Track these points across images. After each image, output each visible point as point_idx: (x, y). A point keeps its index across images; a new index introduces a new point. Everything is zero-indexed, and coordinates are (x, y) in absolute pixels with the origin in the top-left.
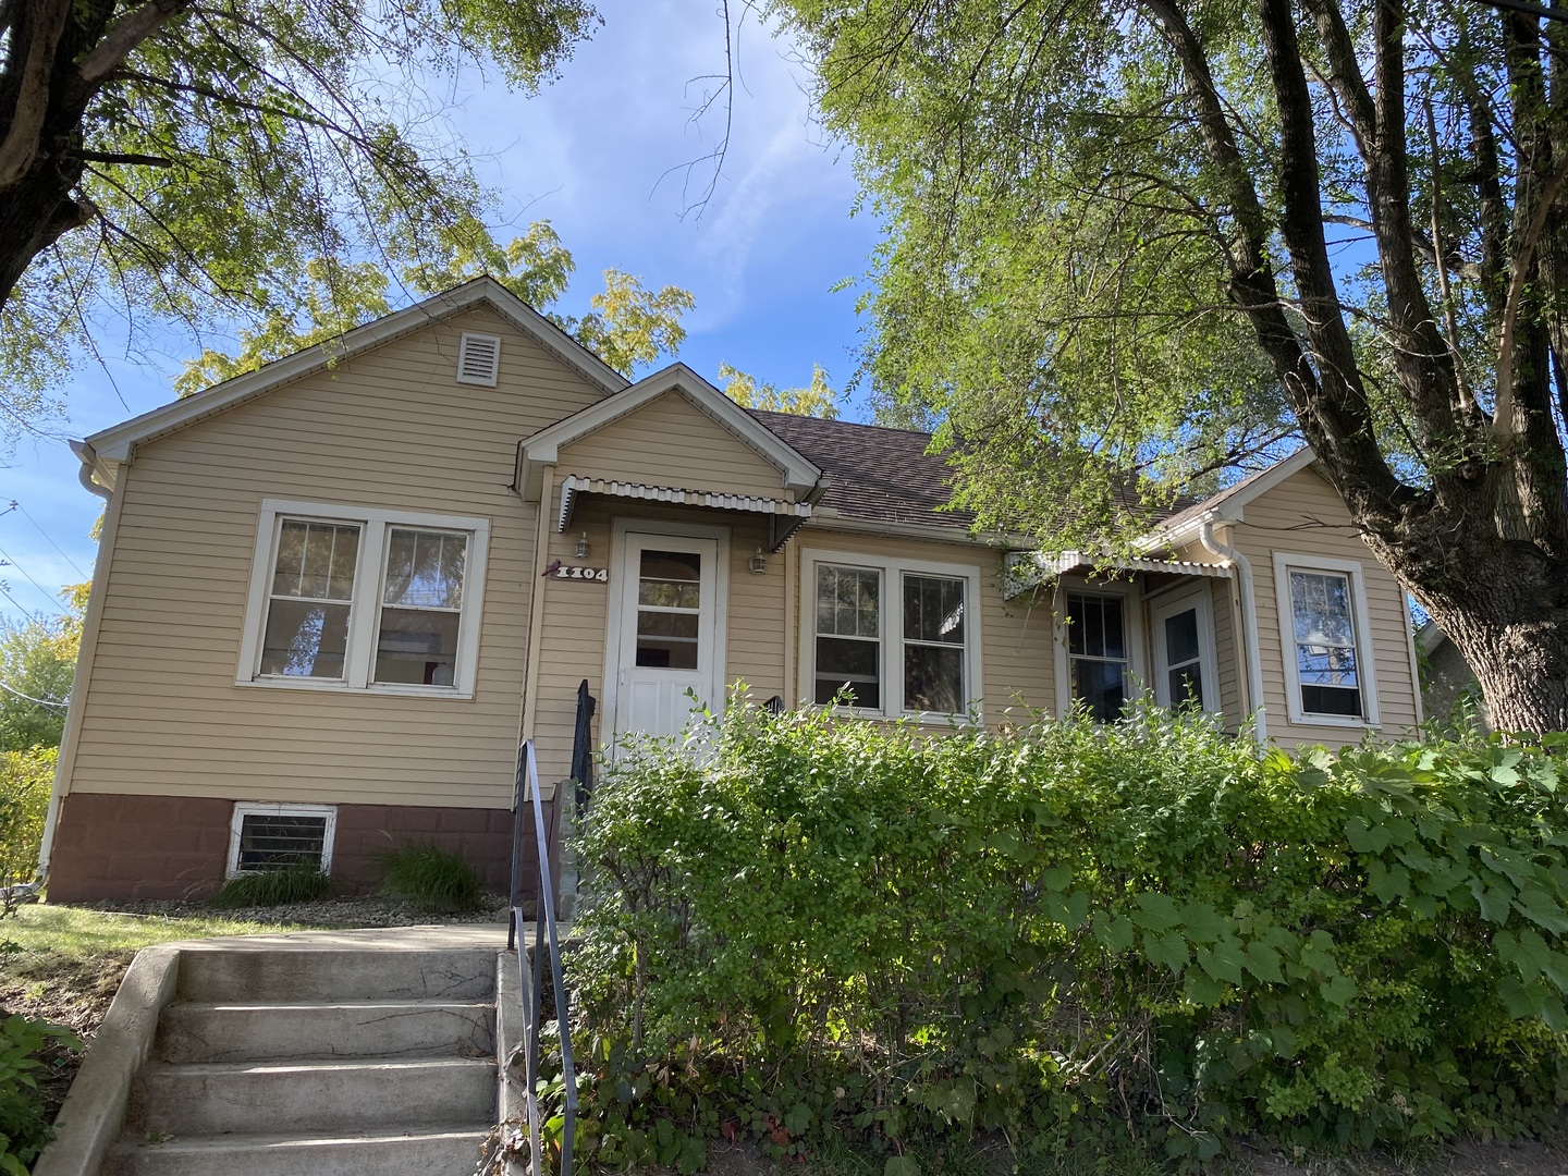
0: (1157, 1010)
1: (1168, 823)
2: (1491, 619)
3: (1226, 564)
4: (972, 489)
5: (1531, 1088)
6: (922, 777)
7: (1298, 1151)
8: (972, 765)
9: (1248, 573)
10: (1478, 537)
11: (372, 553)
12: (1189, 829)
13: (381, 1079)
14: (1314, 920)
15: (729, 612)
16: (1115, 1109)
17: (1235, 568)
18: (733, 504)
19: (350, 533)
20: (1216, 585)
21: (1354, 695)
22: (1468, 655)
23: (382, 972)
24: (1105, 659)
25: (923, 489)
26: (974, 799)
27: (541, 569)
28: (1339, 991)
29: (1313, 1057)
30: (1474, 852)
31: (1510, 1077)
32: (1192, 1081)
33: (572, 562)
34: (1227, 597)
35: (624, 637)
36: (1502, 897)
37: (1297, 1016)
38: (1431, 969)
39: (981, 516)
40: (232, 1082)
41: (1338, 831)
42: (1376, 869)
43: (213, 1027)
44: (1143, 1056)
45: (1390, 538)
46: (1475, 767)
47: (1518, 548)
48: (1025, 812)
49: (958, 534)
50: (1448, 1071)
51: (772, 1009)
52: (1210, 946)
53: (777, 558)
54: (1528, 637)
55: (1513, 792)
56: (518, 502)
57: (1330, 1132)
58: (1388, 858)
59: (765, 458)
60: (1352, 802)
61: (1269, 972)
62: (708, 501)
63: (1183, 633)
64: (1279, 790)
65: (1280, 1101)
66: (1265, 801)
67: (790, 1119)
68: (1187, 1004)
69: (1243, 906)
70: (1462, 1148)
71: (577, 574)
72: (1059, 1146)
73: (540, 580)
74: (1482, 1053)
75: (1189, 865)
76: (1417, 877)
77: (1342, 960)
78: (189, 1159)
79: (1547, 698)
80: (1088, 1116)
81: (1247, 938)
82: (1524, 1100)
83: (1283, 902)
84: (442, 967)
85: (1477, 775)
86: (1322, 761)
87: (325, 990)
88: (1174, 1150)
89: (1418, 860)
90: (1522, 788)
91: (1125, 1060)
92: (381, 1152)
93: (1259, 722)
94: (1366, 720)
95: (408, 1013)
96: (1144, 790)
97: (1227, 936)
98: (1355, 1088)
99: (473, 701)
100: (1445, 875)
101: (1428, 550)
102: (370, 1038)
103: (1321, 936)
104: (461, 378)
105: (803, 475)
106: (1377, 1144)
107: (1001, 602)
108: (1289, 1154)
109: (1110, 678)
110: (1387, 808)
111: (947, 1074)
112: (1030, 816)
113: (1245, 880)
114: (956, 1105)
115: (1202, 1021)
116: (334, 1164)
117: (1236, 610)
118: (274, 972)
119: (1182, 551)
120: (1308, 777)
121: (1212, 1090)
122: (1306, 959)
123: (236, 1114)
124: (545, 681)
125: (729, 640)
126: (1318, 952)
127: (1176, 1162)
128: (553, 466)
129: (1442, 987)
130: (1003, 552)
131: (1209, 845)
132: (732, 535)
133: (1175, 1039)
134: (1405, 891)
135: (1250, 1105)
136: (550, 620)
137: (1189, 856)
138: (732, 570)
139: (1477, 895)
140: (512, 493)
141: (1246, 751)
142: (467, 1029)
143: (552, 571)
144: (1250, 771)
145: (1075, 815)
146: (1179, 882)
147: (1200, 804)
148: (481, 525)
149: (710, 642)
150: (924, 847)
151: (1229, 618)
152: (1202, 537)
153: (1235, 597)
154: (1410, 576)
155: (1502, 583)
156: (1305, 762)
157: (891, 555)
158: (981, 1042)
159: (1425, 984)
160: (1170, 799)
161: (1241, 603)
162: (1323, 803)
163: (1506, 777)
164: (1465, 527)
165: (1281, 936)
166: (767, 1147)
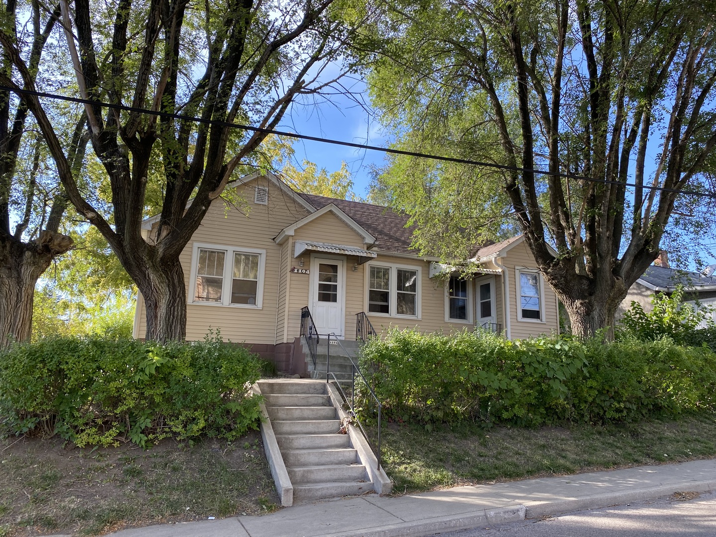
0: (481, 395)
1: (485, 356)
2: (572, 298)
3: (500, 270)
4: (420, 241)
5: (560, 416)
6: (433, 345)
7: (509, 427)
8: (445, 343)
9: (507, 273)
10: (570, 274)
11: (229, 260)
12: (489, 358)
13: (312, 410)
14: (514, 377)
15: (346, 284)
16: (470, 417)
17: (503, 272)
18: (354, 253)
19: (222, 253)
20: (497, 277)
21: (538, 312)
22: (566, 307)
23: (300, 388)
24: (460, 298)
25: (401, 237)
26: (445, 351)
27: (289, 269)
28: (518, 391)
29: (513, 406)
30: (548, 363)
31: (556, 413)
32: (487, 412)
33: (299, 268)
34: (500, 281)
35: (315, 291)
36: (552, 372)
37: (509, 397)
38: (538, 388)
39: (422, 251)
40: (283, 410)
41: (520, 359)
42: (527, 367)
43: (271, 399)
44: (476, 407)
45: (547, 273)
46: (552, 344)
47: (581, 277)
48: (455, 354)
49: (415, 256)
50: (542, 410)
51: (398, 394)
52: (493, 382)
53: (361, 266)
54: (581, 304)
55: (558, 350)
56: (274, 244)
57: (516, 423)
58: (530, 364)
59: (358, 234)
60: (524, 352)
61: (504, 387)
62: (346, 253)
63: (486, 289)
64: (509, 350)
65: (505, 415)
66: (506, 352)
67: (403, 418)
68: (487, 394)
69: (500, 374)
70: (544, 427)
71: (300, 272)
72: (459, 425)
73: (289, 274)
74: (550, 408)
75: (489, 365)
76: (535, 369)
77: (519, 386)
78: (284, 423)
79: (585, 320)
80: (465, 419)
81: (500, 380)
82: (559, 418)
83: (508, 373)
84: (313, 387)
85: (552, 346)
86: (518, 343)
87: (287, 392)
88: (483, 426)
89: (536, 365)
90: (560, 350)
91: (472, 408)
92: (320, 423)
93: (509, 328)
94: (541, 320)
95: (311, 397)
96: (479, 349)
97: (496, 380)
98: (521, 412)
99: (262, 310)
100: (541, 368)
101: (556, 278)
102: (304, 402)
103: (515, 380)
104: (256, 202)
105: (370, 240)
106: (526, 426)
107: (428, 279)
108: (507, 427)
109: (461, 304)
110: (530, 354)
111: (437, 408)
112: (456, 354)
113: (500, 368)
114: (440, 414)
115: (490, 398)
116: (311, 425)
117: (503, 285)
118: (276, 388)
119: (485, 265)
120: (515, 347)
121: (492, 414)
122: (512, 385)
123: (284, 416)
124: (291, 305)
125: (346, 293)
126: (514, 384)
127: (483, 428)
128: (292, 236)
129: (541, 392)
130: (429, 262)
131: (493, 361)
132: (347, 259)
133: (484, 403)
134: (532, 371)
135: (499, 417)
136: (292, 286)
137: (489, 364)
138: (347, 270)
139: (547, 372)
140: (272, 241)
141: (502, 340)
142: (324, 401)
143: (292, 270)
144: (502, 345)
145: (466, 354)
146: (486, 369)
147: (492, 353)
148: (263, 252)
149: (341, 293)
150: (436, 361)
151: (500, 287)
152: (493, 260)
153: (503, 281)
154: (552, 284)
155: (576, 287)
156: (514, 343)
157: (394, 263)
158: (444, 402)
159: (537, 391)
160: (485, 351)
161: (504, 283)
162: (517, 352)
163: (558, 347)
164: (566, 272)
165: (507, 380)
166: (399, 423)
